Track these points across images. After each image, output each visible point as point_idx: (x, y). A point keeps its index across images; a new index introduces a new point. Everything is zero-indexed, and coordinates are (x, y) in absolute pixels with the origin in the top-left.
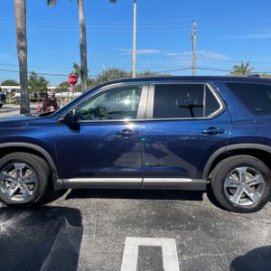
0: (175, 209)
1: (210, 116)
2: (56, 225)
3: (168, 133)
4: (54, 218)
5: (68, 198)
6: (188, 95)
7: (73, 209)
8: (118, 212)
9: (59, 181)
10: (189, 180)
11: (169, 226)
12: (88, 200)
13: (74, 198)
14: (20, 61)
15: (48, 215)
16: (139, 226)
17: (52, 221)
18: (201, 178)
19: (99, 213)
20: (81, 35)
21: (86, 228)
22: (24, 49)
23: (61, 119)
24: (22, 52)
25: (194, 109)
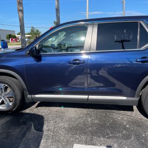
0: (112, 118)
1: (143, 48)
2: (25, 129)
3: (108, 62)
4: (25, 123)
5: (37, 106)
6: (125, 31)
7: (39, 115)
8: (70, 119)
9: (29, 96)
10: (125, 98)
11: (108, 134)
12: (51, 108)
13: (41, 106)
14: (20, 19)
15: (21, 120)
16: (85, 133)
17: (23, 126)
18: (134, 97)
19: (57, 120)
20: (56, 3)
21: (45, 133)
22: (22, 11)
23: (28, 52)
24: (20, 13)
25: (124, 43)
